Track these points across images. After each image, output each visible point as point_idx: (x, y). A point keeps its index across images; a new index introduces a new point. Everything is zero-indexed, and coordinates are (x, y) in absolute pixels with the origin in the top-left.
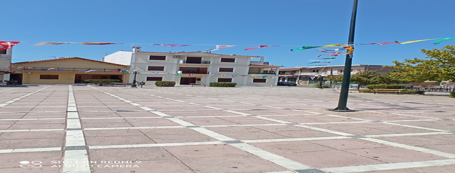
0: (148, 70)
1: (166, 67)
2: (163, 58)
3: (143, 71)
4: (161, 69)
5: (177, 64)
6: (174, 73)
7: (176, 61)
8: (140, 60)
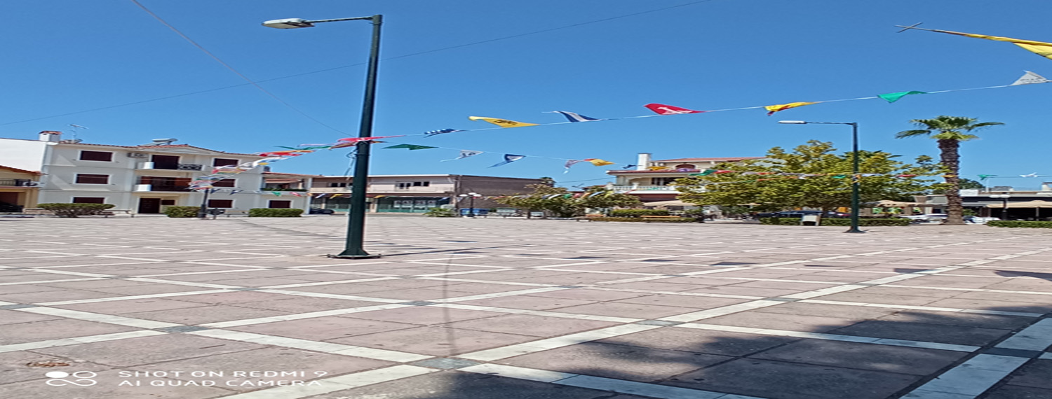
0: (78, 182)
1: (113, 177)
2: (106, 157)
3: (65, 184)
4: (102, 179)
5: (133, 170)
6: (128, 188)
7: (131, 163)
8: (62, 161)
